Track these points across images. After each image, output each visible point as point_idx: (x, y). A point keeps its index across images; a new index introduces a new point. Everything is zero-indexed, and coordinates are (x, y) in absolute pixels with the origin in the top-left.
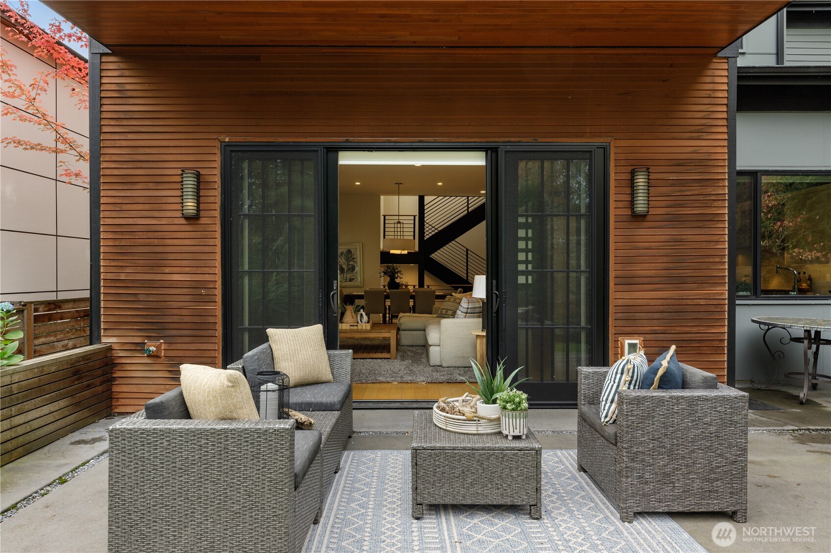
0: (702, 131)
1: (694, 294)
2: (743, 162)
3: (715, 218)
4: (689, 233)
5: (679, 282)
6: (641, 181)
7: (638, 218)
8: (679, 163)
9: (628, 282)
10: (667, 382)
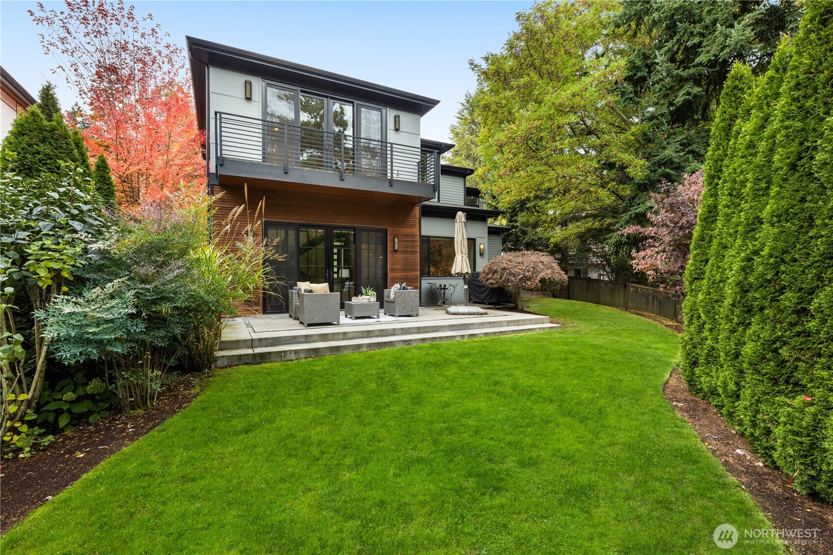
0: (413, 226)
1: (410, 274)
2: (423, 233)
3: (416, 252)
4: (409, 256)
5: (406, 270)
6: (396, 240)
7: (395, 251)
8: (407, 235)
9: (393, 270)
10: (404, 288)
